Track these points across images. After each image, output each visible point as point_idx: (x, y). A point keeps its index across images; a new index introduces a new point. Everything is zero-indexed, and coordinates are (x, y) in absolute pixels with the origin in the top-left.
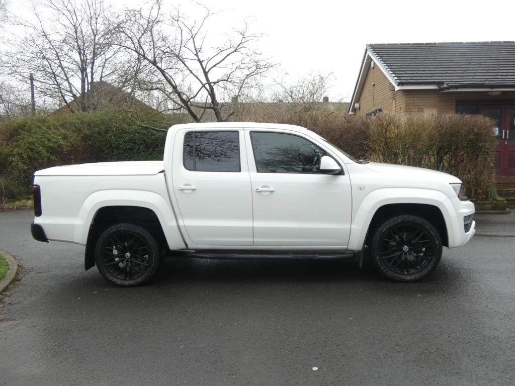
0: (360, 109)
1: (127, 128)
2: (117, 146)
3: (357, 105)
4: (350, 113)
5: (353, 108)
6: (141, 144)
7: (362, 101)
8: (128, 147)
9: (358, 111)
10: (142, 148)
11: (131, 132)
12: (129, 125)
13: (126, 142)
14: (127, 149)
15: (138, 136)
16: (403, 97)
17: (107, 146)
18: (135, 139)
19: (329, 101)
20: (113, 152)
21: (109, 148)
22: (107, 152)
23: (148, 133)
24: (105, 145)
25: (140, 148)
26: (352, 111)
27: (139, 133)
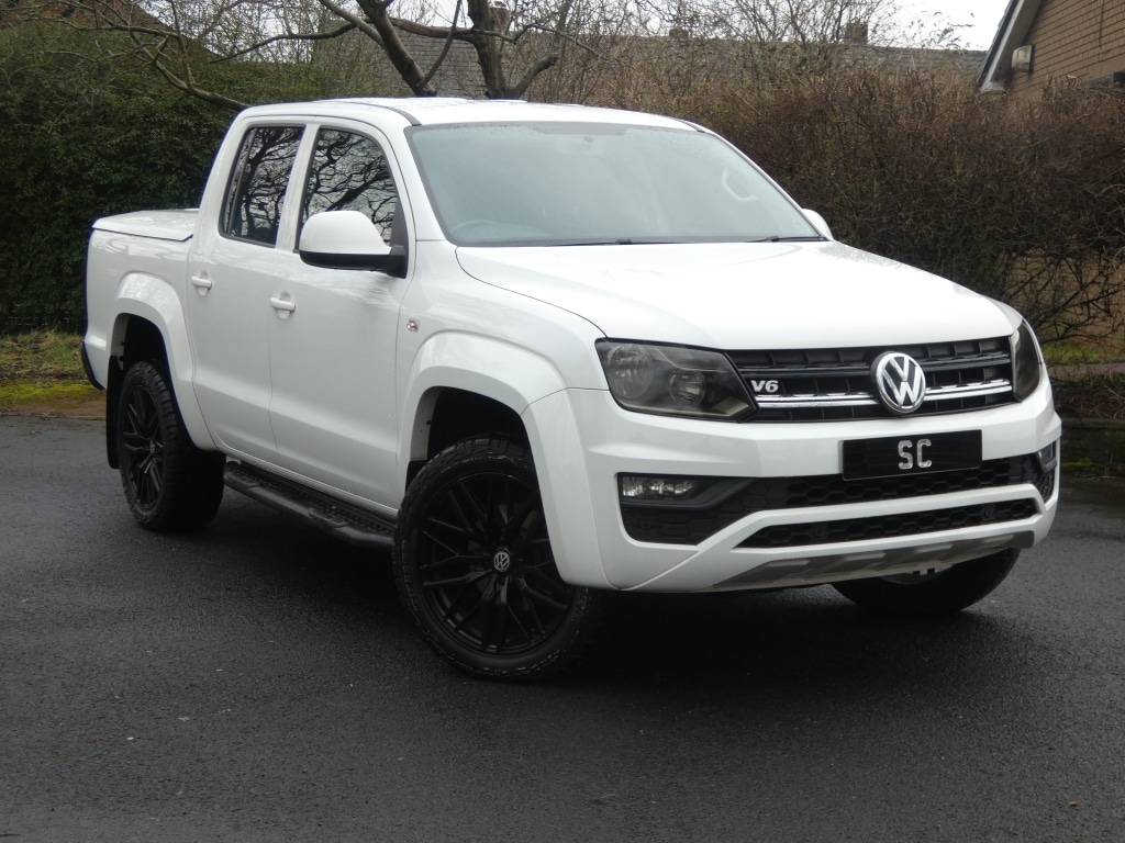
0: (1031, 71)
1: (116, 104)
2: (70, 171)
3: (1020, 56)
4: (988, 85)
5: (999, 67)
6: (168, 169)
7: (1043, 39)
8: (118, 178)
9: (1021, 80)
10: (174, 187)
11: (131, 121)
12: (124, 90)
13: (109, 158)
14: (111, 185)
15: (157, 135)
17: (31, 172)
18: (146, 150)
19: (871, 39)
20: (56, 194)
21: (37, 179)
22: (29, 192)
23: (198, 125)
24: (23, 168)
25: (162, 186)
26: (996, 78)
27: (161, 124)
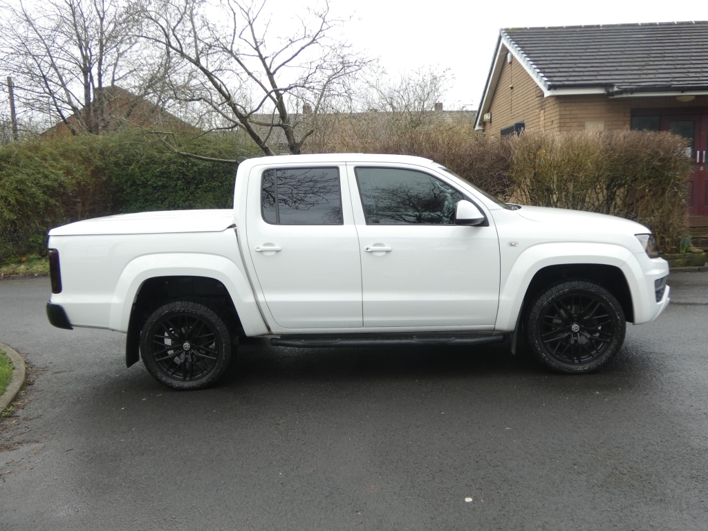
0: (491, 122)
1: (158, 157)
2: (143, 182)
3: (487, 117)
4: (477, 128)
5: (480, 121)
6: (178, 179)
7: (494, 110)
8: (160, 183)
9: (488, 125)
10: (180, 185)
11: (164, 162)
12: (161, 152)
13: (156, 176)
14: (158, 186)
15: (173, 167)
16: (556, 106)
17: (129, 183)
18: (170, 172)
19: (444, 109)
20: (138, 190)
21: (132, 185)
22: (129, 191)
23: (187, 163)
24: (126, 182)
25: (176, 185)
26: (480, 125)
27: (174, 163)
